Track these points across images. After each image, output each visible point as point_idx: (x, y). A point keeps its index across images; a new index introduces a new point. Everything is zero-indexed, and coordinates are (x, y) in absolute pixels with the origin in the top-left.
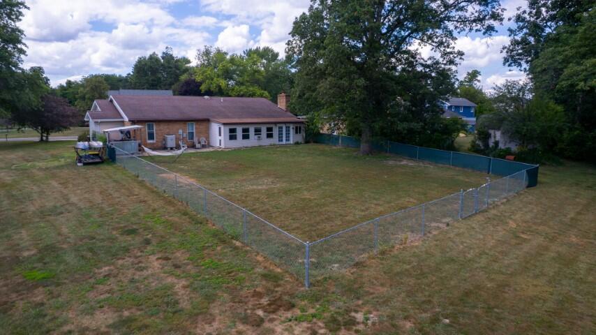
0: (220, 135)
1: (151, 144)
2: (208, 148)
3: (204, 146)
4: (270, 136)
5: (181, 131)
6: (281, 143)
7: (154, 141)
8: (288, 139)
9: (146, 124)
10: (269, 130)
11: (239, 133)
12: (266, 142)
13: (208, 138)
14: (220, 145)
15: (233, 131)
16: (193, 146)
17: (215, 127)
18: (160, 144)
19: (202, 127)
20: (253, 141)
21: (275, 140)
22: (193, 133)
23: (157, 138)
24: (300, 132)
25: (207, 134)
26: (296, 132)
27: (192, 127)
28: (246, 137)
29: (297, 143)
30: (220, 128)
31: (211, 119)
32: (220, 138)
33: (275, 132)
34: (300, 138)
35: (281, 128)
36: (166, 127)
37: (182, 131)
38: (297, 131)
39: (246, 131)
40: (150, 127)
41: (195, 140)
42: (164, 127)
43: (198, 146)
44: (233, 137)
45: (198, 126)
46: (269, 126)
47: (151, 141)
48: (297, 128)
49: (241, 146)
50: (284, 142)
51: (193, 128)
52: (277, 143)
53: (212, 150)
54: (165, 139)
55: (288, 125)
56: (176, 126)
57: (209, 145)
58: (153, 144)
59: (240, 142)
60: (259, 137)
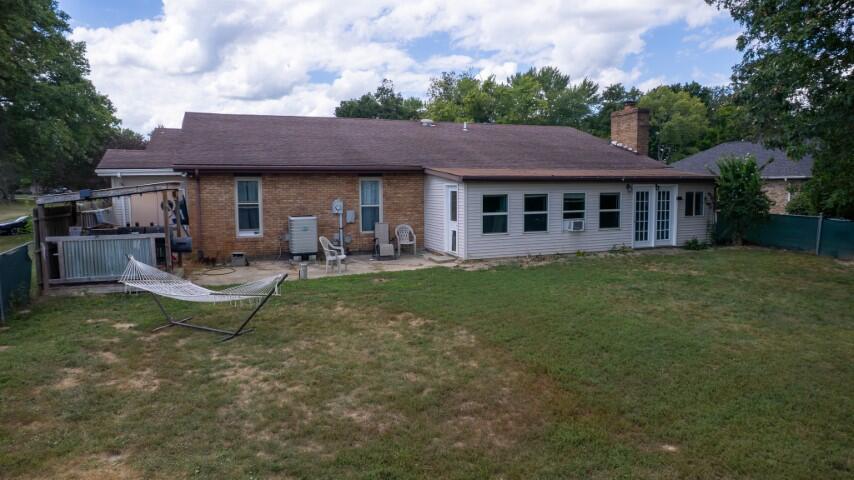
0: (454, 217)
1: (246, 240)
2: (419, 256)
3: (406, 251)
4: (609, 221)
5: (338, 205)
6: (641, 244)
7: (260, 235)
8: (663, 234)
9: (238, 179)
10: (609, 201)
11: (515, 212)
12: (597, 240)
13: (420, 225)
14: (454, 248)
15: (493, 203)
16: (373, 251)
17: (440, 192)
18: (275, 243)
19: (404, 192)
20: (558, 236)
21: (623, 235)
22: (376, 210)
23: (265, 226)
24: (698, 212)
25: (418, 213)
26: (688, 213)
27: (376, 193)
28: (536, 224)
29: (692, 246)
30: (454, 195)
31: (430, 169)
32: (453, 226)
33: (627, 209)
34: (698, 228)
35: (642, 197)
36: (293, 192)
37: (341, 204)
38: (691, 206)
39: (535, 203)
40: (247, 192)
41: (382, 230)
42: (289, 192)
43: (386, 248)
44: (494, 224)
45: (391, 191)
46: (609, 190)
47: (249, 234)
48: (689, 196)
49: (520, 251)
50: (652, 242)
51: (375, 195)
52: (632, 243)
53: (427, 265)
54: (287, 228)
55: (664, 188)
56: (325, 189)
57: (419, 247)
58: (255, 241)
59: (516, 242)
60: (578, 226)
